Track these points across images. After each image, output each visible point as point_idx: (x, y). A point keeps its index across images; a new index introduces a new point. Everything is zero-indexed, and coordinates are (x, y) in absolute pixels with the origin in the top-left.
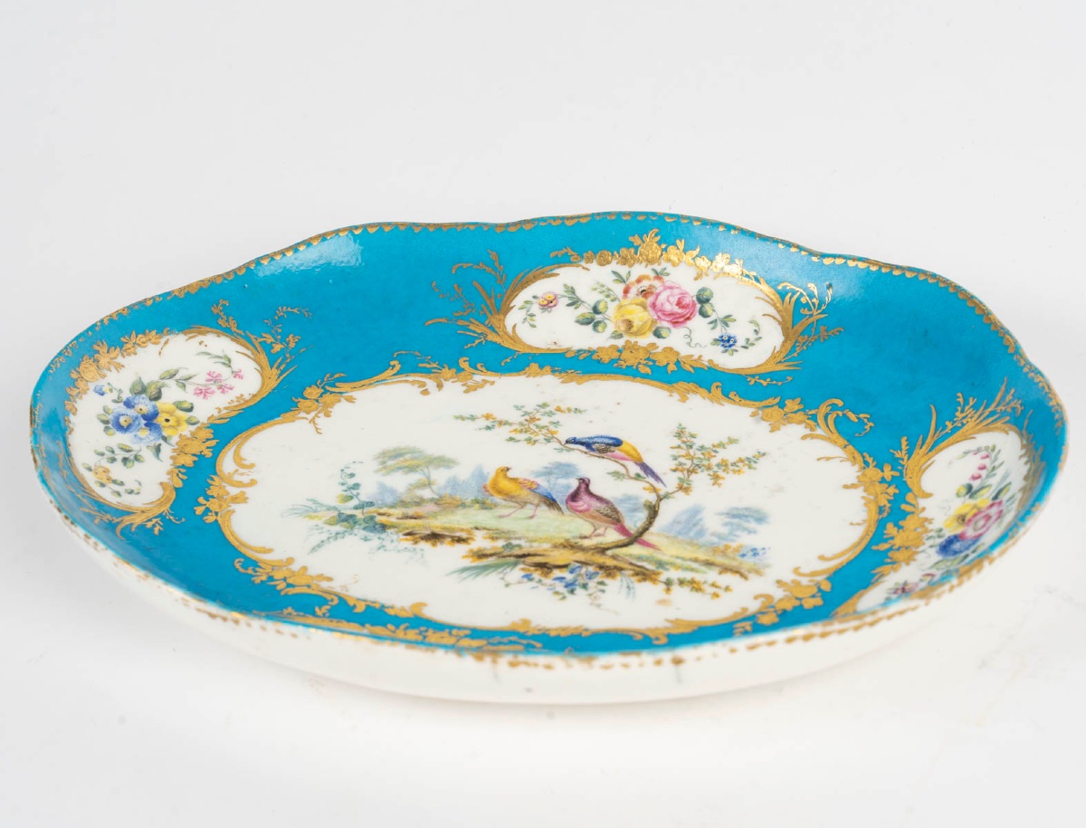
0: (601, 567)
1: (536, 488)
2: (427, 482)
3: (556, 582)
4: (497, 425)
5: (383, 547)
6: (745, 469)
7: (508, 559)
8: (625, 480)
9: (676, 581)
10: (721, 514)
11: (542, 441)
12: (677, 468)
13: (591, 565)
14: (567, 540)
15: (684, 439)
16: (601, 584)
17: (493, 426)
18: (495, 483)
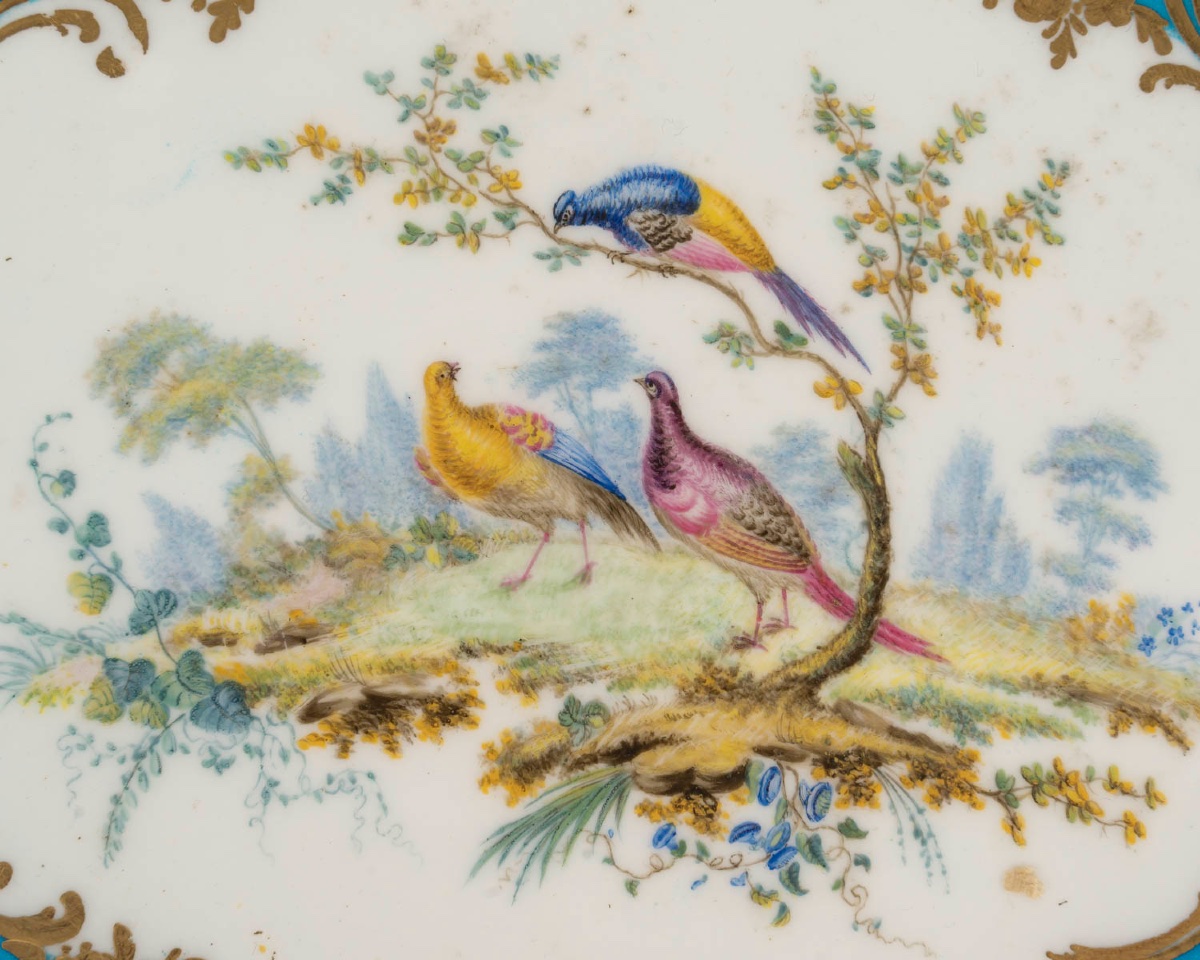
0: (829, 762)
1: (551, 445)
2: (269, 474)
3: (741, 847)
4: (351, 175)
5: (273, 784)
6: (1037, 247)
7: (592, 768)
8: (759, 361)
9: (1020, 783)
10: (1038, 468)
11: (494, 226)
12: (868, 277)
13: (801, 758)
14: (708, 663)
15: (846, 139)
16: (849, 829)
17: (343, 179)
18: (443, 444)
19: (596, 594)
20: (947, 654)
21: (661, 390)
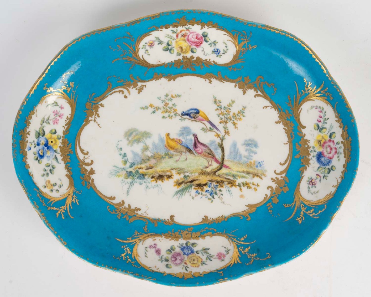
0: (217, 182)
1: (182, 143)
2: (146, 148)
3: (207, 193)
4: (156, 110)
5: (148, 186)
6: (242, 117)
7: (188, 183)
8: (208, 132)
9: (241, 184)
10: (243, 145)
11: (174, 116)
12: (221, 121)
13: (214, 182)
14: (202, 170)
15: (218, 104)
16: (220, 190)
17: (155, 110)
18: (168, 143)
19: (188, 162)
20: (232, 168)
21: (195, 136)
